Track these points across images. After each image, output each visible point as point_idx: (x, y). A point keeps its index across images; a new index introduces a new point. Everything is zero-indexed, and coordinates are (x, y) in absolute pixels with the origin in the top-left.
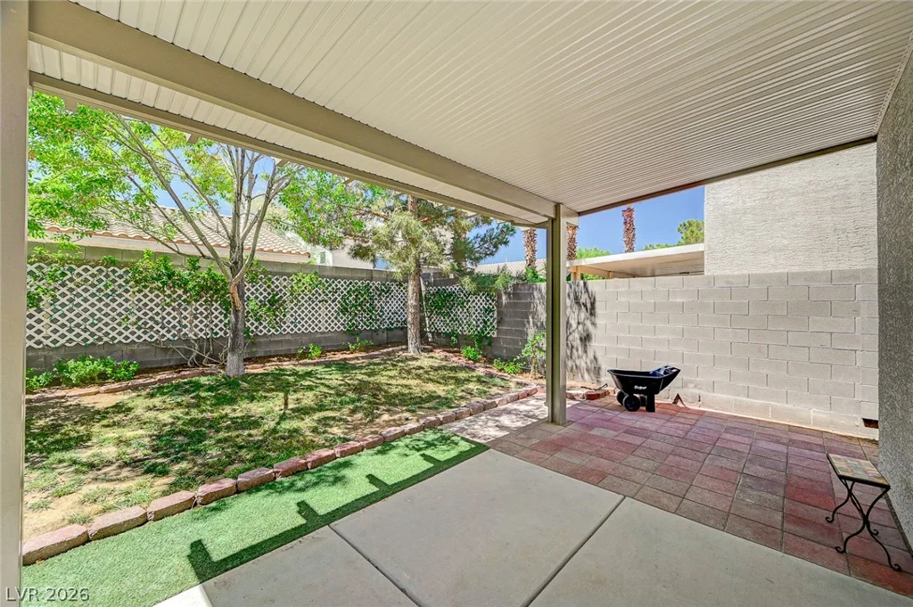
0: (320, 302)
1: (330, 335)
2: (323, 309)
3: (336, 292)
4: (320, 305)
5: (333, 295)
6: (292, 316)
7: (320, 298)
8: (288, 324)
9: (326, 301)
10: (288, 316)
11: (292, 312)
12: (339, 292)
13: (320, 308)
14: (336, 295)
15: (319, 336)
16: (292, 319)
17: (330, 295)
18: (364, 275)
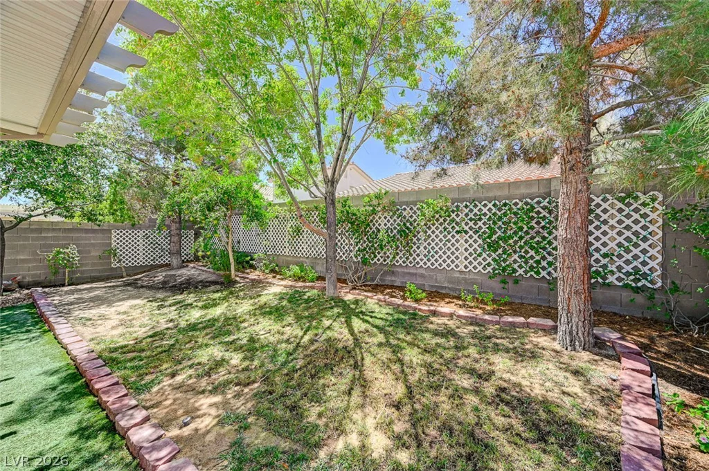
0: (458, 232)
1: (472, 276)
2: (462, 241)
3: (480, 219)
4: (457, 236)
5: (475, 224)
6: (425, 248)
7: (457, 228)
8: (422, 257)
9: (466, 232)
10: (422, 248)
11: (426, 244)
12: (485, 219)
13: (457, 241)
14: (480, 224)
15: (457, 275)
16: (426, 252)
17: (471, 224)
18: (534, 190)
